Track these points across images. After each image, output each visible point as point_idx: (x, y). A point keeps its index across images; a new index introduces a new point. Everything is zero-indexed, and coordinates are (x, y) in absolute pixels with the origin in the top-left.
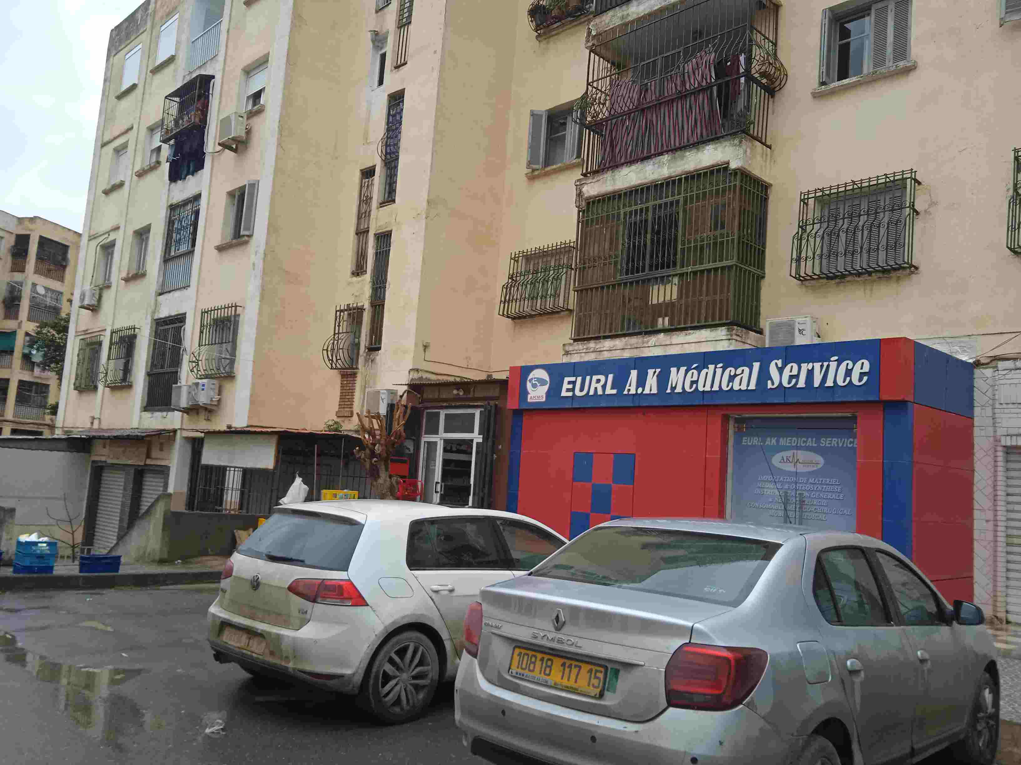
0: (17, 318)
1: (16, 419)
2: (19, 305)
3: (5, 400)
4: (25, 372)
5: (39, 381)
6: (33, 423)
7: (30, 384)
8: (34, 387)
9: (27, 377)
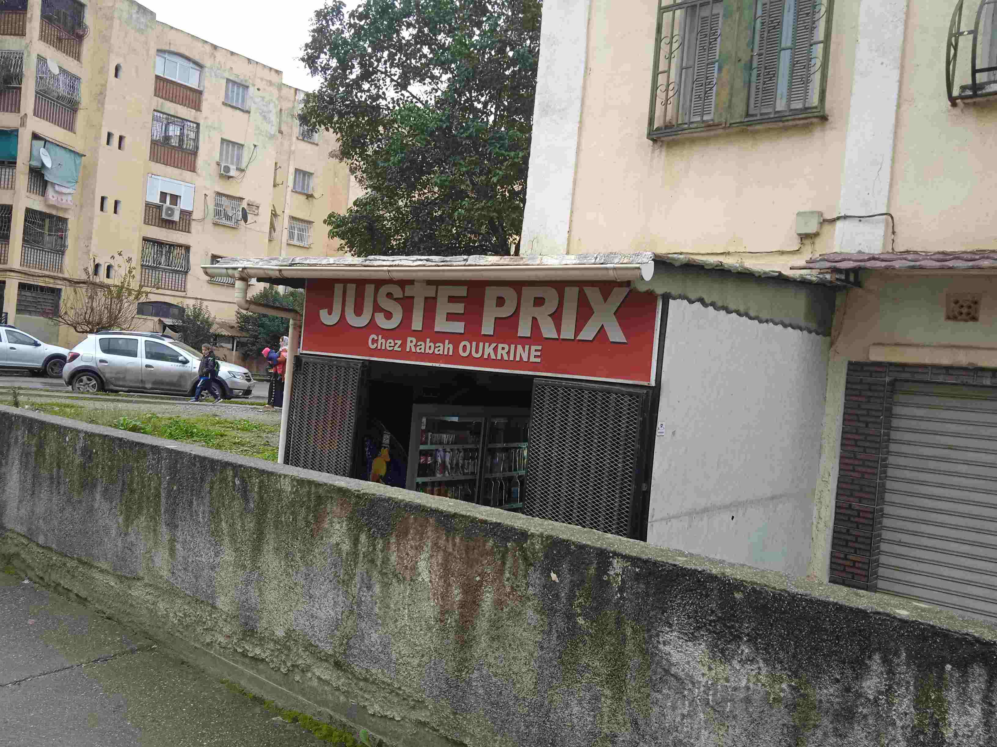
0: (17, 109)
1: (25, 269)
2: (20, 89)
3: (6, 238)
4: (33, 196)
5: (54, 212)
6: (48, 276)
7: (43, 216)
8: (47, 221)
9: (37, 204)
